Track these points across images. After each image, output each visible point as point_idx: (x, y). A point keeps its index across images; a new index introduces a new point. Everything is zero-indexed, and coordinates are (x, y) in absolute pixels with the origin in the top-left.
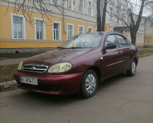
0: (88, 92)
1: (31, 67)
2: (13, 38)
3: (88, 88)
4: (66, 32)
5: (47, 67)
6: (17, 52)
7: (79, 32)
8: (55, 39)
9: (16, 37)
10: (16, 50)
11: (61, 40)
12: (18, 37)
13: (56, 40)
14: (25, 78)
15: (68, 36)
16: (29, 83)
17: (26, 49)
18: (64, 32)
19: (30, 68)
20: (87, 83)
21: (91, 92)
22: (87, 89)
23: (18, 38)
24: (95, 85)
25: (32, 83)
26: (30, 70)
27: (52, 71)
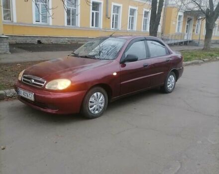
0: (93, 112)
1: (30, 79)
2: (34, 22)
3: (92, 108)
4: (111, 15)
5: (45, 82)
6: (39, 42)
7: (129, 16)
8: (93, 25)
9: (39, 21)
10: (38, 39)
11: (101, 28)
12: (41, 20)
13: (94, 27)
14: (23, 91)
15: (113, 22)
16: (26, 97)
17: (51, 39)
18: (107, 16)
19: (29, 81)
20: (91, 102)
21: (97, 112)
22: (90, 109)
23: (41, 23)
24: (103, 105)
25: (29, 98)
26: (29, 82)
27: (51, 87)
